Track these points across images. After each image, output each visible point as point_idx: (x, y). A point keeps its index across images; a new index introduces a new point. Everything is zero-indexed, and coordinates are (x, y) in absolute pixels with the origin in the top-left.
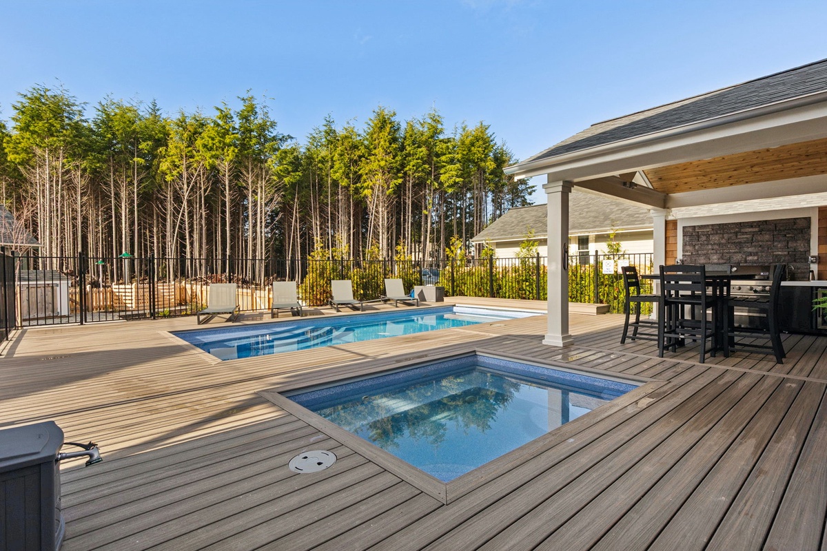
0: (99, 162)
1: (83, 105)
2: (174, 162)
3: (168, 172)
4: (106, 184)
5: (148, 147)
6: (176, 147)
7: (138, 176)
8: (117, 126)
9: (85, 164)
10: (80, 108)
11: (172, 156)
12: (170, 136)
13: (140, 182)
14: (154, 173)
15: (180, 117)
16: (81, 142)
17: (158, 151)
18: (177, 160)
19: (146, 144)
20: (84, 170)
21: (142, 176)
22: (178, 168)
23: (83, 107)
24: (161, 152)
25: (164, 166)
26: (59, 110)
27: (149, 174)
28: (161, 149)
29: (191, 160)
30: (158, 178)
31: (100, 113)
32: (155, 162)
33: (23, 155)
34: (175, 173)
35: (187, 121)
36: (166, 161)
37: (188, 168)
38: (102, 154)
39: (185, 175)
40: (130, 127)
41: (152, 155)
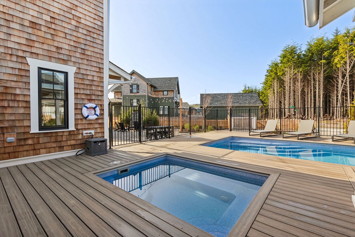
0: (306, 67)
1: (300, 46)
2: (342, 56)
3: (338, 63)
4: (310, 76)
5: (328, 54)
6: (343, 49)
7: (323, 69)
8: (314, 48)
9: (301, 70)
10: (300, 48)
11: (341, 54)
12: (340, 44)
13: (324, 71)
14: (332, 65)
15: (345, 32)
16: (300, 61)
17: (334, 53)
18: (343, 55)
19: (327, 52)
20: (301, 72)
21: (325, 69)
22: (344, 59)
23: (300, 47)
24: (335, 54)
25: (336, 61)
26: (292, 51)
27: (329, 66)
28: (335, 52)
29: (352, 52)
30: (334, 67)
31: (308, 46)
32: (332, 59)
33: (282, 72)
34: (342, 62)
35: (350, 31)
36: (338, 57)
37: (350, 57)
38: (307, 63)
39: (348, 62)
40: (319, 47)
41: (331, 56)
